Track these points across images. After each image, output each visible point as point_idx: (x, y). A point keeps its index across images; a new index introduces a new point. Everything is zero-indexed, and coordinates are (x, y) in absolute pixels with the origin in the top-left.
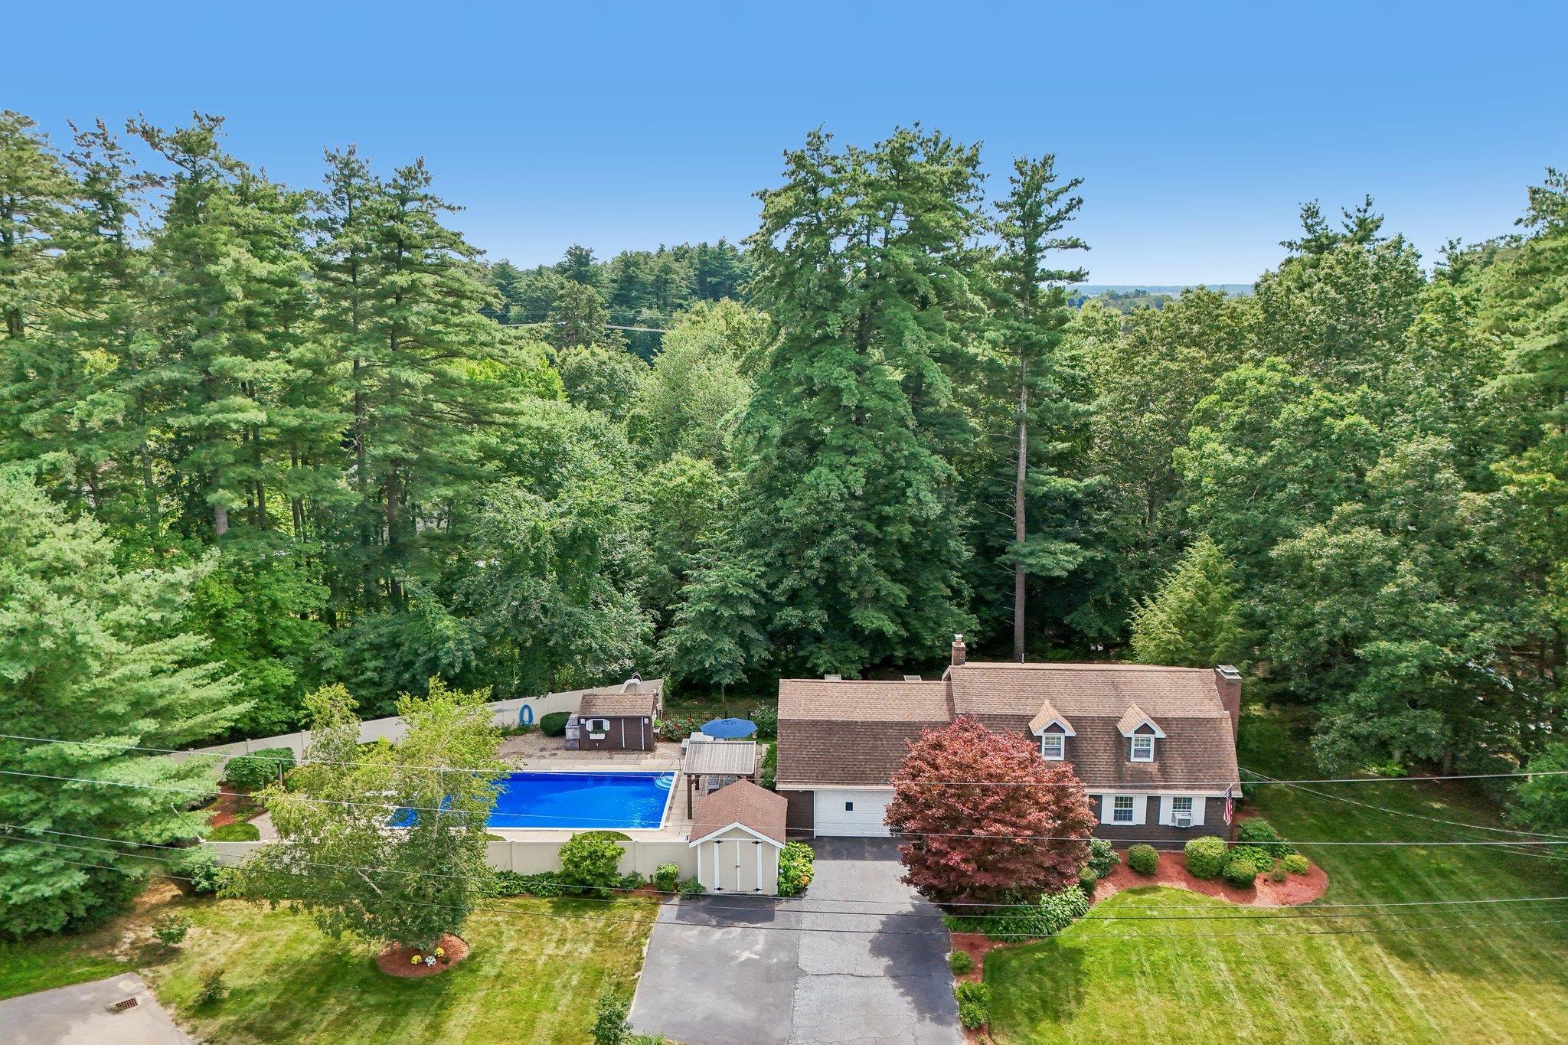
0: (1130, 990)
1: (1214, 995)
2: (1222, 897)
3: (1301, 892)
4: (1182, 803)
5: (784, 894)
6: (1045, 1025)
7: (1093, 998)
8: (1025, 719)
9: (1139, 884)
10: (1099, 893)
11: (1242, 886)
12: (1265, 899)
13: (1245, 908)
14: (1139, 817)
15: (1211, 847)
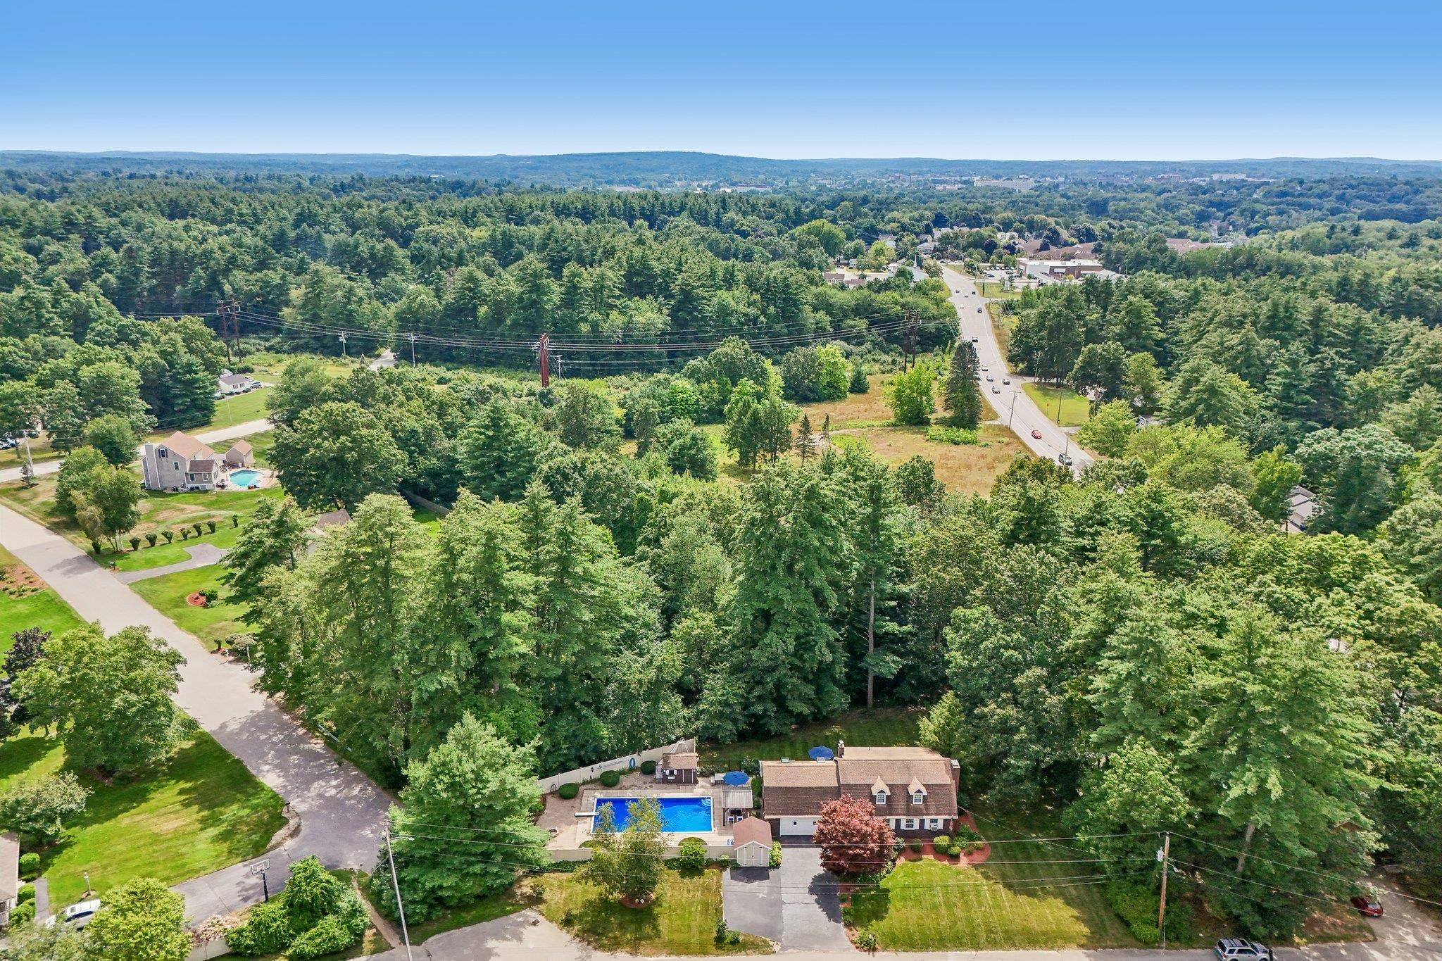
0: (905, 907)
1: (935, 907)
2: (946, 863)
3: (979, 858)
4: (935, 821)
5: (771, 867)
6: (874, 922)
7: (892, 910)
8: (870, 786)
9: (914, 857)
10: (898, 862)
11: (955, 858)
12: (964, 861)
13: (954, 867)
14: (916, 826)
15: (943, 840)
